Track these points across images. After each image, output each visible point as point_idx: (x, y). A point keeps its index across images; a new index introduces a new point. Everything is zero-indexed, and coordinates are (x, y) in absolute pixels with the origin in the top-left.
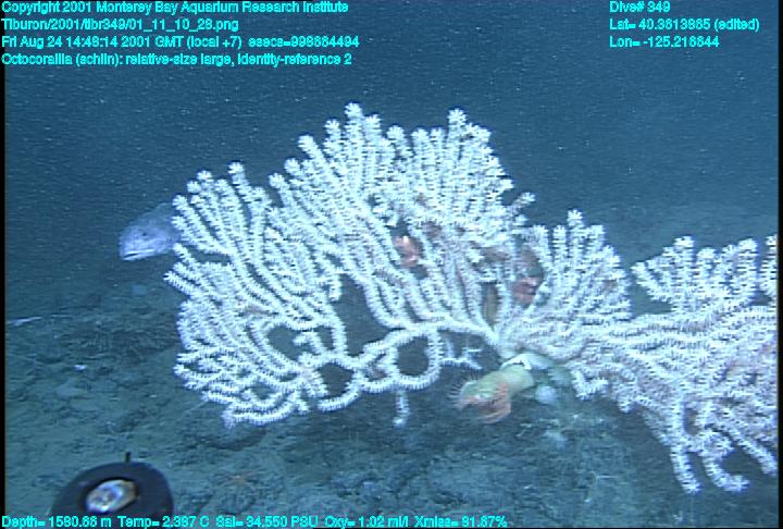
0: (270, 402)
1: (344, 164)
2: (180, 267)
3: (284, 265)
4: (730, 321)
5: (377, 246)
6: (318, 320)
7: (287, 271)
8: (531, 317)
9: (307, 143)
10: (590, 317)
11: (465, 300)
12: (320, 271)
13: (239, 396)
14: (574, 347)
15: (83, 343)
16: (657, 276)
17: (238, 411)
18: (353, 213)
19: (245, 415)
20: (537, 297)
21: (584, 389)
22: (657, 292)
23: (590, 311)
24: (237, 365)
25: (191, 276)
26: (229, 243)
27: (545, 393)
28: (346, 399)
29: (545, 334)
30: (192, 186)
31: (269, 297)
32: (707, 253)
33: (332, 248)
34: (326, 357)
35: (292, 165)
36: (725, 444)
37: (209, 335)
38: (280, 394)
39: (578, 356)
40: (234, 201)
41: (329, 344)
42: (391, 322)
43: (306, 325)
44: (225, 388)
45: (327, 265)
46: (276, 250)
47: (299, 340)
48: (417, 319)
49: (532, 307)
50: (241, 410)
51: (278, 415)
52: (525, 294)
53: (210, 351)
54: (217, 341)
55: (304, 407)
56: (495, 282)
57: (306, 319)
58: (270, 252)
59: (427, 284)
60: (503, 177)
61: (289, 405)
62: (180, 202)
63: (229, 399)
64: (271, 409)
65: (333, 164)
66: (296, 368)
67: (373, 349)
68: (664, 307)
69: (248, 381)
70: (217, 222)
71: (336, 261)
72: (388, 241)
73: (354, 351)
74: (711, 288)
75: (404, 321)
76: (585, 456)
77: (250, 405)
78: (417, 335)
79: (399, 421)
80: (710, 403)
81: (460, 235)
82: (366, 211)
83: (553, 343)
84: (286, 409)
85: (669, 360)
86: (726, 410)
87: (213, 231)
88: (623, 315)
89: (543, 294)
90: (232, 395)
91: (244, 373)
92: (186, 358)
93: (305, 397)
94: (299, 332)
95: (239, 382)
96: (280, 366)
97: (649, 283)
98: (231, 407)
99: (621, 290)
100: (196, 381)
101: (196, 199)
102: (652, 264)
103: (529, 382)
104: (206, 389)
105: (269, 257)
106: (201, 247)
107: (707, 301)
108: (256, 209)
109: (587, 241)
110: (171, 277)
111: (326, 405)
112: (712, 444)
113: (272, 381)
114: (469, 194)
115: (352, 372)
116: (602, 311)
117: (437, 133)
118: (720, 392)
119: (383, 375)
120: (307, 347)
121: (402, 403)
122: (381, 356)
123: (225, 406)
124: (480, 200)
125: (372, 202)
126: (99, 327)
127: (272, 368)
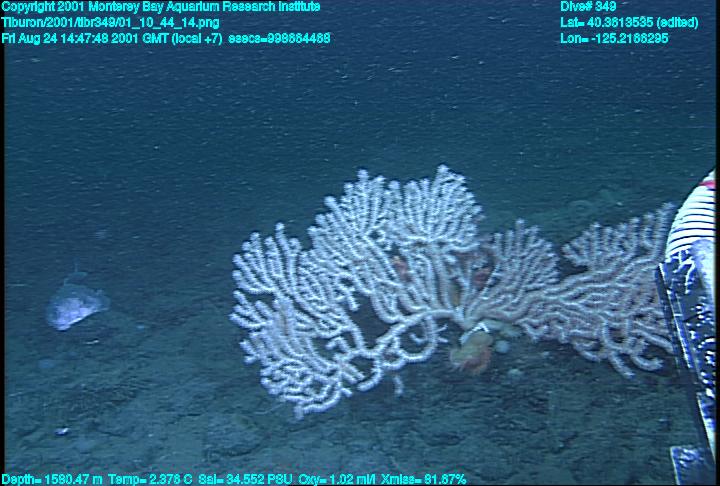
0: (324, 394)
9: (330, 201)
11: (439, 294)
13: (302, 394)
14: (521, 309)
16: (577, 251)
17: (306, 405)
19: (311, 406)
20: (490, 281)
21: (534, 335)
24: (298, 371)
25: (247, 313)
26: (271, 283)
30: (246, 246)
33: (346, 274)
34: (351, 353)
35: (320, 219)
38: (328, 386)
39: (526, 314)
41: (353, 345)
42: (393, 319)
43: (333, 333)
44: (292, 390)
47: (331, 345)
48: (408, 313)
49: (486, 289)
51: (332, 401)
52: (480, 281)
53: (278, 365)
54: (281, 356)
55: (348, 392)
57: (333, 328)
58: (303, 285)
60: (474, 205)
61: (338, 392)
62: (238, 259)
63: (297, 397)
64: (326, 399)
66: (335, 366)
67: (383, 341)
69: (309, 380)
71: (347, 282)
72: (387, 262)
73: (371, 346)
75: (399, 317)
77: (311, 399)
78: (410, 324)
79: (399, 391)
80: (627, 320)
81: (441, 247)
82: (371, 243)
83: (508, 310)
84: (337, 396)
86: (637, 322)
87: (259, 277)
88: (553, 280)
89: (495, 278)
90: (299, 394)
91: (303, 376)
95: (301, 383)
97: (573, 256)
98: (300, 403)
100: (274, 389)
101: (248, 255)
104: (281, 394)
105: (303, 289)
106: (253, 290)
109: (526, 239)
110: (234, 316)
111: (363, 387)
113: (323, 378)
115: (372, 360)
116: (539, 280)
117: (425, 182)
119: (395, 357)
120: (338, 349)
122: (389, 345)
123: (294, 403)
125: (375, 236)
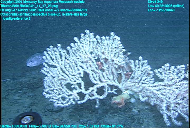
1: (84, 44)
2: (44, 68)
3: (69, 68)
4: (178, 84)
5: (92, 64)
6: (78, 82)
7: (70, 70)
8: (130, 81)
9: (76, 39)
10: (144, 82)
11: (114, 77)
12: (78, 70)
13: (58, 100)
14: (140, 89)
15: (20, 86)
16: (160, 73)
17: (58, 104)
18: (87, 56)
19: (59, 105)
20: (131, 77)
21: (142, 100)
22: (160, 77)
23: (144, 81)
24: (58, 92)
25: (47, 70)
26: (56, 63)
27: (133, 100)
28: (84, 101)
29: (133, 86)
30: (48, 49)
31: (66, 76)
32: (173, 67)
33: (82, 64)
34: (79, 91)
35: (72, 44)
36: (177, 114)
37: (51, 85)
38: (68, 99)
39: (141, 91)
40: (58, 53)
41: (80, 87)
42: (95, 82)
43: (75, 83)
44: (55, 98)
45: (80, 68)
46: (68, 65)
47: (73, 86)
48: (102, 82)
49: (130, 79)
50: (58, 103)
51: (67, 105)
52: (128, 76)
53: (51, 89)
54: (53, 87)
55: (74, 103)
56: (121, 73)
57: (74, 81)
58: (66, 65)
59: (104, 73)
60: (123, 48)
61: (70, 102)
62: (45, 53)
64: (66, 103)
65: (82, 44)
66: (72, 93)
67: (91, 89)
68: (162, 80)
69: (60, 96)
70: (53, 58)
71: (82, 67)
72: (95, 63)
73: (86, 89)
74: (174, 76)
75: (99, 82)
76: (142, 116)
77: (61, 102)
78: (102, 86)
79: (97, 106)
80: (173, 104)
81: (113, 62)
82: (90, 55)
83: (135, 88)
84: (69, 103)
85: (163, 93)
86: (177, 106)
87: (53, 60)
88: (152, 82)
89: (132, 76)
91: (59, 94)
92: (45, 90)
93: (74, 100)
94: (73, 85)
95: (58, 96)
96: (68, 93)
97: (158, 74)
98: (56, 102)
99: (152, 76)
100: (48, 96)
101: (49, 52)
102: (159, 70)
103: (129, 97)
104: (50, 98)
106: (50, 63)
107: (172, 79)
108: (63, 55)
109: (143, 64)
110: (42, 71)
111: (79, 102)
112: (173, 114)
113: (66, 96)
114: (115, 52)
115: (85, 94)
116: (147, 81)
117: (107, 37)
118: (175, 101)
119: (93, 95)
120: (75, 88)
121: (98, 102)
122: (93, 91)
123: (54, 102)
124: (117, 54)
125: (91, 53)
126: (24, 82)
127: (66, 93)
